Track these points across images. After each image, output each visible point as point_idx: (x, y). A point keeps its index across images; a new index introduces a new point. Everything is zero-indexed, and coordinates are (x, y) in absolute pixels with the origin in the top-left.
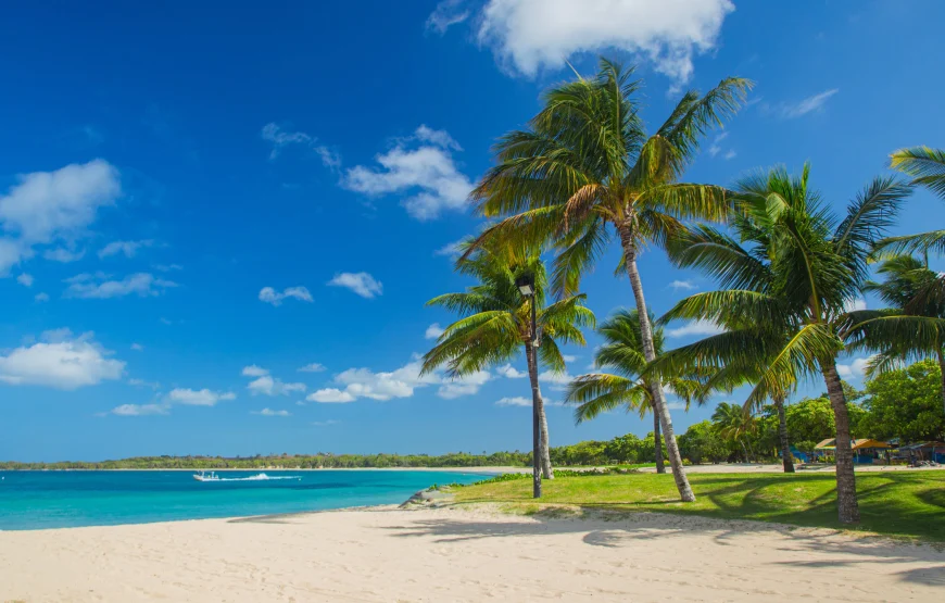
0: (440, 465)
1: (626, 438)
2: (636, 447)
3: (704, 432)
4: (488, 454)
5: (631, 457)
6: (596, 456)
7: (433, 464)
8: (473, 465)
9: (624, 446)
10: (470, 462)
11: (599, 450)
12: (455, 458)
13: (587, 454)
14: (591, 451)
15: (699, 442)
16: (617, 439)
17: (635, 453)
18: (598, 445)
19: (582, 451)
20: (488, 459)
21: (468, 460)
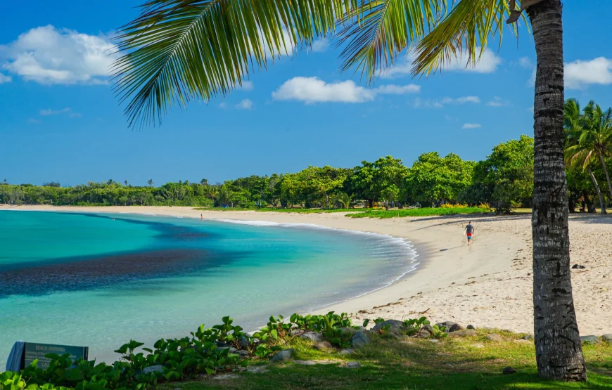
0: (75, 202)
1: (380, 164)
2: (398, 180)
3: (521, 156)
4: (157, 185)
5: (388, 196)
6: (330, 192)
7: (61, 200)
8: (129, 204)
9: (377, 177)
10: (125, 198)
11: (335, 183)
12: (100, 191)
13: (315, 189)
14: (322, 186)
15: (513, 175)
16: (367, 165)
17: (394, 190)
18: (334, 175)
19: (305, 185)
20: (155, 193)
21: (121, 194)
